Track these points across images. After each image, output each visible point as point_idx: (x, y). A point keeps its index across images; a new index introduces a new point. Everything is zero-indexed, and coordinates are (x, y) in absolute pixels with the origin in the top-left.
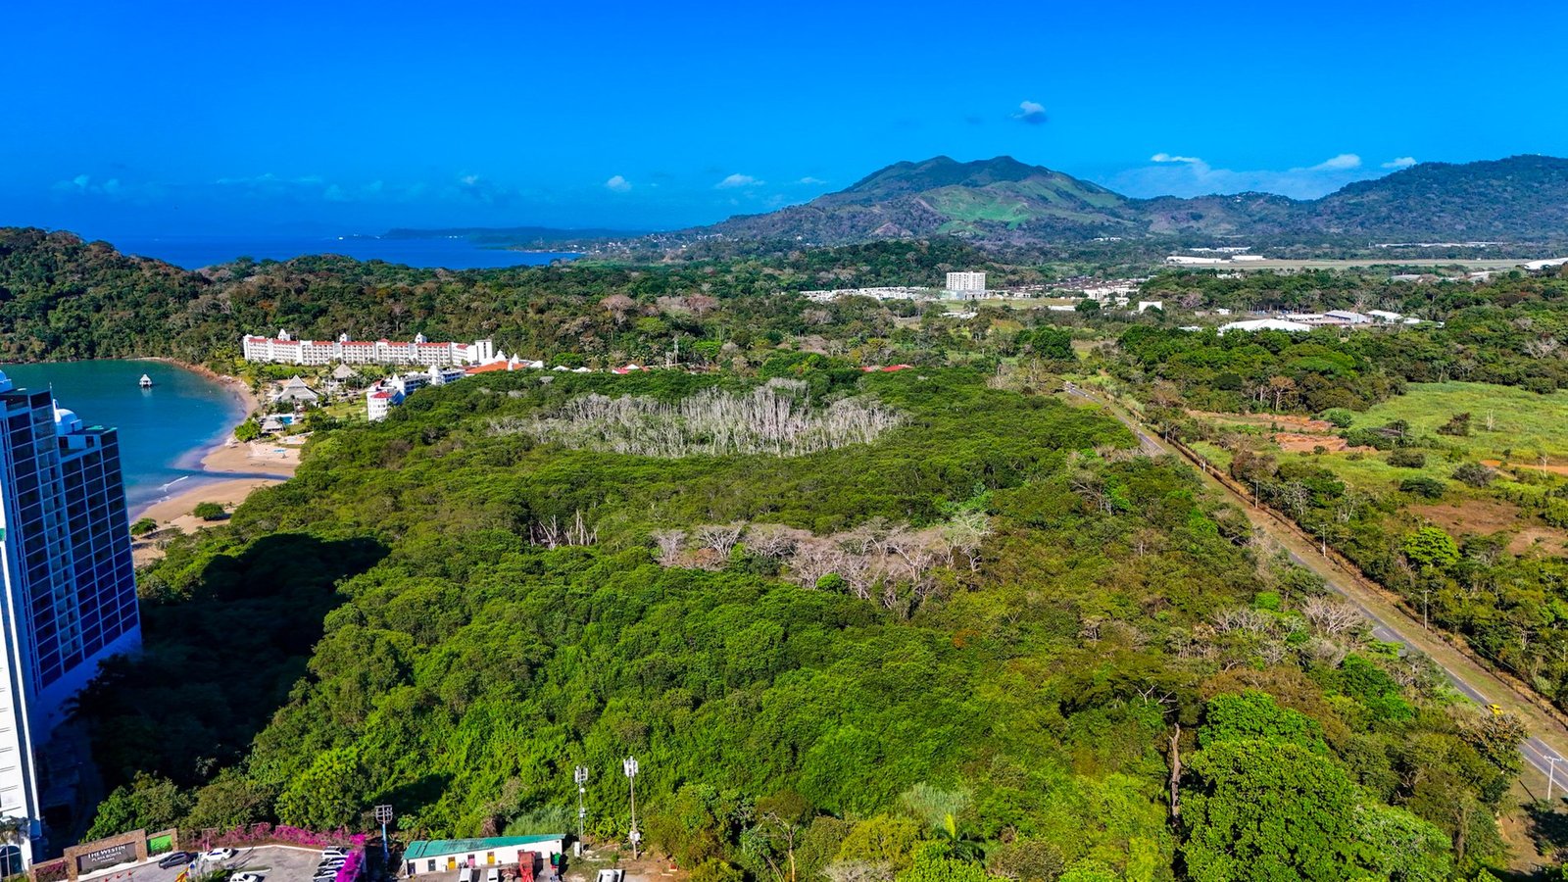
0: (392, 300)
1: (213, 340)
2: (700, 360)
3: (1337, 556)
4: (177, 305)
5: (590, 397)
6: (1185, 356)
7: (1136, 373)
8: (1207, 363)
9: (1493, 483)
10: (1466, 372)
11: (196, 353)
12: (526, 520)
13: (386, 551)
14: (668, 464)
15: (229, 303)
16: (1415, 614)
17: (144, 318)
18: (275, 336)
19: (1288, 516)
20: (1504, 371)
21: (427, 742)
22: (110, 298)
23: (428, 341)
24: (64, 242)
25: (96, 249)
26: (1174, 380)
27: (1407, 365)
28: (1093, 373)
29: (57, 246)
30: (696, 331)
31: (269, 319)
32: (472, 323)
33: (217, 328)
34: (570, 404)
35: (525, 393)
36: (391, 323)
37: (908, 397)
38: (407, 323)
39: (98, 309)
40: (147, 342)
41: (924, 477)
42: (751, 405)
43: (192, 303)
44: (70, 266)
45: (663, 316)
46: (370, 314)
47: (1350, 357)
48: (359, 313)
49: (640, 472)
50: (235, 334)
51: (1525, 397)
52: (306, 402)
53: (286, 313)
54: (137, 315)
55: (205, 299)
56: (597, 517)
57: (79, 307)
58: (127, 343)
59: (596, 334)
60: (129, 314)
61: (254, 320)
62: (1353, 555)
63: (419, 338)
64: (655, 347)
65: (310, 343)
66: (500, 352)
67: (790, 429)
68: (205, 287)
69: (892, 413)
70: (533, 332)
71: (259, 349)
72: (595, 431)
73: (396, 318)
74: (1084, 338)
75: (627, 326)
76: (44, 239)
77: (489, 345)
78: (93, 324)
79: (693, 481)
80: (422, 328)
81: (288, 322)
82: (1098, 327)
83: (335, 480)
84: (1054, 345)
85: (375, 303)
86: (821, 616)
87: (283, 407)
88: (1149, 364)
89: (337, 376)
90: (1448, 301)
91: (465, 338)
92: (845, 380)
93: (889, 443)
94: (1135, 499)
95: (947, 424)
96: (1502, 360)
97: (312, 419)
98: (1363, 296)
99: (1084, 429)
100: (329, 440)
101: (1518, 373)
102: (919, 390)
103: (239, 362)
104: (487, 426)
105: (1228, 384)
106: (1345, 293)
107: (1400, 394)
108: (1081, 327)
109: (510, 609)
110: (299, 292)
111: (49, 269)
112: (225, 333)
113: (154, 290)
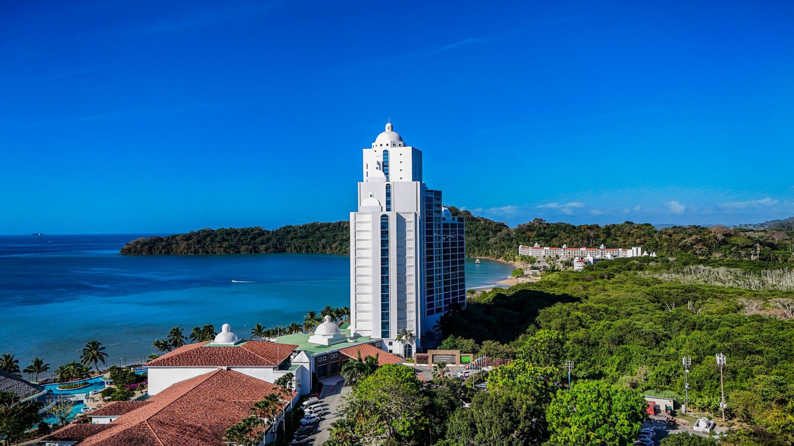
0: (589, 230)
1: (506, 247)
4: (493, 235)
11: (499, 253)
15: (514, 233)
18: (533, 246)
23: (607, 248)
25: (464, 214)
31: (531, 239)
32: (630, 240)
33: (508, 243)
36: (588, 240)
38: (596, 241)
43: (498, 234)
46: (578, 236)
48: (572, 236)
50: (516, 245)
53: (538, 237)
54: (477, 239)
59: (704, 245)
61: (524, 240)
63: (602, 246)
65: (548, 248)
68: (505, 228)
70: (665, 244)
71: (525, 251)
73: (591, 237)
75: (724, 242)
77: (639, 249)
80: (604, 242)
81: (539, 240)
85: (581, 232)
87: (534, 268)
91: (626, 247)
110: (545, 228)
112: (511, 245)
113: (484, 229)
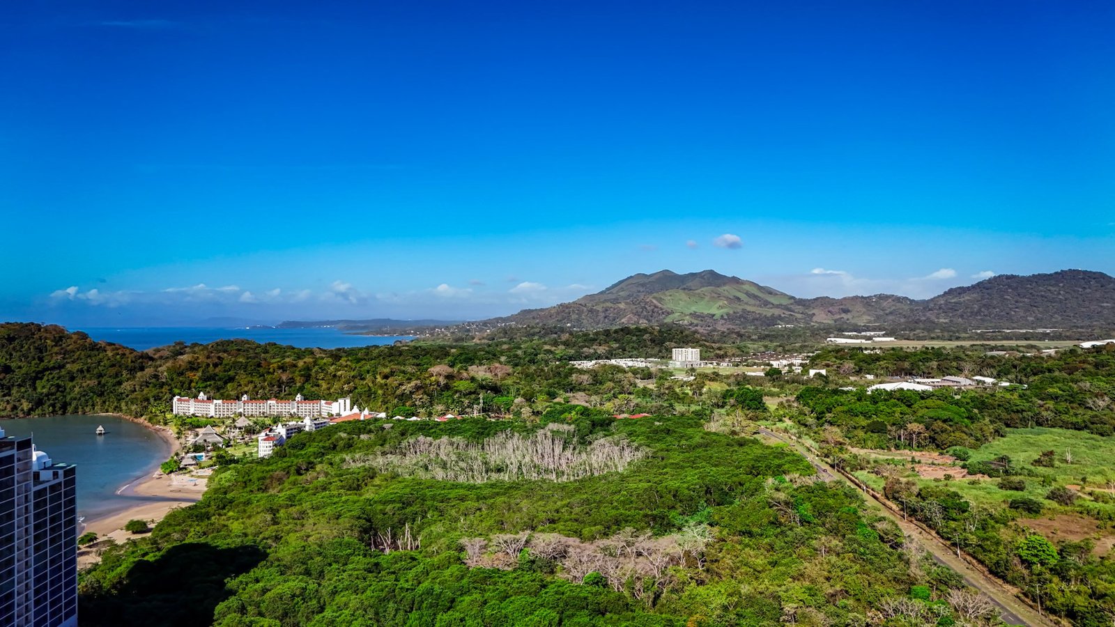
0: (281, 371)
1: (152, 400)
2: (498, 410)
3: (969, 558)
4: (128, 376)
5: (419, 438)
6: (845, 408)
7: (811, 420)
8: (861, 413)
9: (1076, 502)
10: (1047, 421)
11: (138, 410)
12: (369, 531)
13: (265, 556)
14: (472, 488)
15: (165, 374)
16: (1031, 603)
17: (104, 385)
18: (196, 397)
19: (930, 526)
20: (1074, 420)
22: (81, 371)
23: (305, 400)
24: (54, 333)
25: (75, 337)
26: (838, 426)
27: (1004, 415)
28: (780, 420)
29: (48, 335)
30: (496, 389)
31: (193, 384)
32: (337, 386)
33: (155, 392)
34: (404, 444)
35: (372, 436)
36: (279, 386)
37: (648, 437)
38: (290, 387)
39: (72, 379)
40: (104, 402)
41: (661, 497)
42: (535, 443)
43: (139, 374)
44: (56, 349)
45: (473, 379)
46: (265, 381)
47: (963, 409)
48: (256, 379)
49: (453, 494)
50: (168, 396)
51: (1092, 439)
52: (214, 444)
53: (205, 380)
54: (99, 383)
55: (149, 371)
56: (421, 529)
57: (59, 378)
58: (90, 403)
59: (425, 393)
60: (94, 382)
61: (182, 386)
62: (980, 557)
63: (299, 398)
64: (466, 402)
65: (220, 401)
67: (563, 461)
68: (150, 363)
69: (637, 449)
70: (380, 392)
71: (184, 406)
72: (421, 463)
73: (283, 383)
74: (772, 395)
75: (447, 387)
76: (39, 330)
77: (348, 401)
78: (68, 390)
79: (492, 501)
80: (301, 390)
81: (206, 387)
82: (782, 387)
83: (231, 502)
84: (751, 400)
85: (269, 373)
86: (587, 605)
87: (197, 448)
88: (820, 414)
89: (238, 425)
90: (1029, 370)
91: (331, 397)
92: (602, 424)
93: (636, 471)
94: (816, 514)
95: (676, 457)
96: (1072, 412)
97: (219, 457)
98: (968, 366)
99: (777, 462)
100: (229, 472)
101: (1084, 421)
102: (656, 432)
103: (168, 416)
104: (343, 461)
105: (878, 429)
106: (954, 364)
107: (1002, 436)
108: (769, 387)
109: (354, 600)
110: (216, 365)
111: (41, 352)
112: (161, 395)
113: (113, 366)
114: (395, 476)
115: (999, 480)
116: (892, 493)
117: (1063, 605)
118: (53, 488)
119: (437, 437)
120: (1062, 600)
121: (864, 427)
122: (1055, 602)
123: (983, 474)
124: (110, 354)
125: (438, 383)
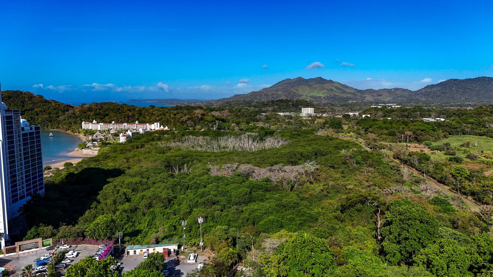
0: (129, 111)
1: (73, 123)
2: (224, 129)
3: (429, 177)
4: (62, 114)
5: (190, 137)
6: (378, 126)
7: (362, 132)
8: (385, 128)
9: (478, 159)
10: (467, 132)
11: (67, 127)
12: (169, 166)
13: (124, 173)
14: (214, 153)
15: (78, 113)
16: (455, 192)
17: (52, 118)
18: (92, 122)
19: (412, 167)
20: (480, 132)
21: (135, 221)
22: (41, 111)
23: (140, 123)
24: (28, 95)
25: (38, 97)
26: (374, 133)
27: (449, 130)
28: (349, 133)
29: (26, 96)
30: (223, 121)
31: (90, 117)
32: (153, 118)
33: (74, 120)
34: (183, 138)
35: (169, 135)
36: (128, 118)
37: (290, 137)
38: (133, 118)
39: (38, 115)
40: (52, 125)
41: (295, 155)
42: (240, 140)
43: (66, 113)
44: (30, 102)
45: (213, 116)
46: (122, 115)
47: (430, 126)
48: (118, 115)
49: (205, 154)
50: (80, 122)
51: (487, 139)
52: (101, 139)
53: (95, 115)
54: (49, 117)
55: (71, 111)
56: (191, 166)
57: (32, 114)
58: (46, 125)
59: (192, 121)
60: (47, 116)
61: (86, 117)
62: (434, 176)
63: (137, 122)
64: (210, 125)
65: (103, 124)
66: (162, 126)
67: (253, 147)
68: (71, 108)
69: (285, 141)
70: (172, 120)
71: (86, 126)
72: (191, 146)
73: (130, 116)
74: (345, 124)
75: (202, 119)
76: (22, 94)
77: (159, 124)
78: (36, 120)
79: (222, 157)
80: (138, 119)
81: (96, 118)
82: (350, 121)
83: (108, 157)
84: (336, 125)
85: (123, 112)
86: (262, 188)
87: (93, 140)
88: (366, 129)
89: (111, 133)
90: (461, 115)
91: (151, 123)
92: (271, 133)
93: (283, 147)
94: (363, 159)
95: (301, 144)
96: (479, 129)
97: (102, 143)
98: (433, 114)
99: (346, 145)
100: (107, 147)
101: (484, 132)
102: (294, 135)
103: (80, 130)
104: (157, 144)
105: (392, 134)
106: (427, 113)
107: (447, 138)
108: (344, 121)
109: (163, 185)
110: (100, 109)
111: (23, 103)
112: (76, 121)
113: (55, 109)
114: (180, 150)
115: (445, 152)
116: (397, 157)
117: (469, 191)
118: (30, 134)
119: (197, 136)
120: (468, 188)
121: (385, 134)
122: (466, 190)
123: (438, 150)
124: (53, 104)
125: (198, 117)
